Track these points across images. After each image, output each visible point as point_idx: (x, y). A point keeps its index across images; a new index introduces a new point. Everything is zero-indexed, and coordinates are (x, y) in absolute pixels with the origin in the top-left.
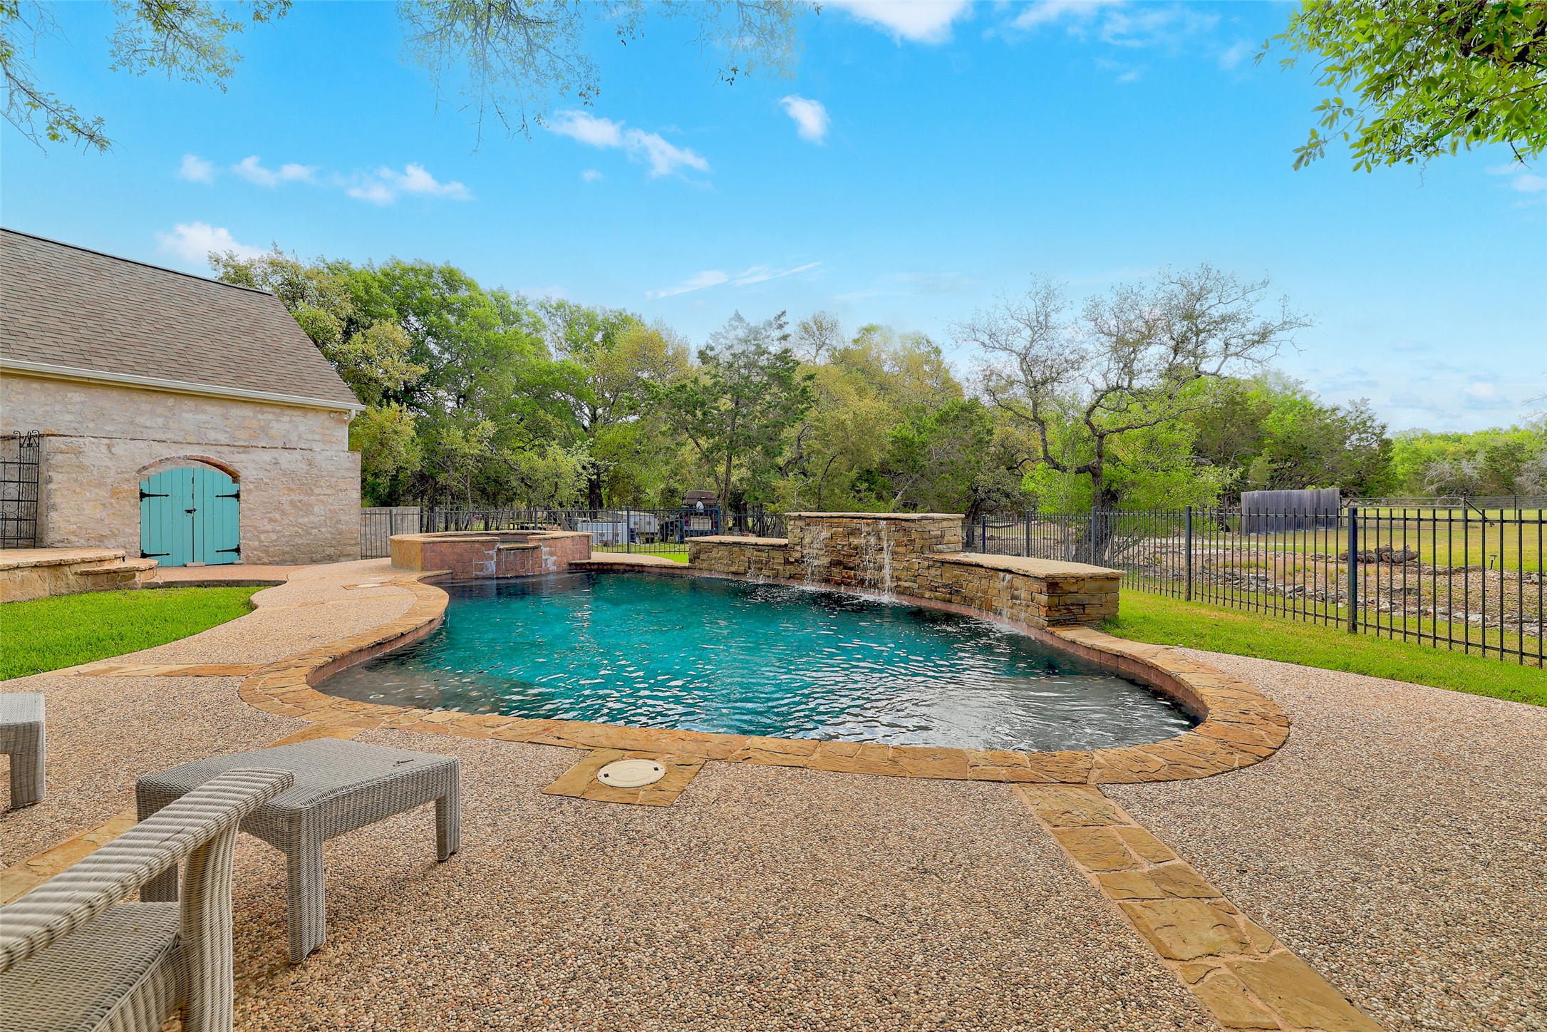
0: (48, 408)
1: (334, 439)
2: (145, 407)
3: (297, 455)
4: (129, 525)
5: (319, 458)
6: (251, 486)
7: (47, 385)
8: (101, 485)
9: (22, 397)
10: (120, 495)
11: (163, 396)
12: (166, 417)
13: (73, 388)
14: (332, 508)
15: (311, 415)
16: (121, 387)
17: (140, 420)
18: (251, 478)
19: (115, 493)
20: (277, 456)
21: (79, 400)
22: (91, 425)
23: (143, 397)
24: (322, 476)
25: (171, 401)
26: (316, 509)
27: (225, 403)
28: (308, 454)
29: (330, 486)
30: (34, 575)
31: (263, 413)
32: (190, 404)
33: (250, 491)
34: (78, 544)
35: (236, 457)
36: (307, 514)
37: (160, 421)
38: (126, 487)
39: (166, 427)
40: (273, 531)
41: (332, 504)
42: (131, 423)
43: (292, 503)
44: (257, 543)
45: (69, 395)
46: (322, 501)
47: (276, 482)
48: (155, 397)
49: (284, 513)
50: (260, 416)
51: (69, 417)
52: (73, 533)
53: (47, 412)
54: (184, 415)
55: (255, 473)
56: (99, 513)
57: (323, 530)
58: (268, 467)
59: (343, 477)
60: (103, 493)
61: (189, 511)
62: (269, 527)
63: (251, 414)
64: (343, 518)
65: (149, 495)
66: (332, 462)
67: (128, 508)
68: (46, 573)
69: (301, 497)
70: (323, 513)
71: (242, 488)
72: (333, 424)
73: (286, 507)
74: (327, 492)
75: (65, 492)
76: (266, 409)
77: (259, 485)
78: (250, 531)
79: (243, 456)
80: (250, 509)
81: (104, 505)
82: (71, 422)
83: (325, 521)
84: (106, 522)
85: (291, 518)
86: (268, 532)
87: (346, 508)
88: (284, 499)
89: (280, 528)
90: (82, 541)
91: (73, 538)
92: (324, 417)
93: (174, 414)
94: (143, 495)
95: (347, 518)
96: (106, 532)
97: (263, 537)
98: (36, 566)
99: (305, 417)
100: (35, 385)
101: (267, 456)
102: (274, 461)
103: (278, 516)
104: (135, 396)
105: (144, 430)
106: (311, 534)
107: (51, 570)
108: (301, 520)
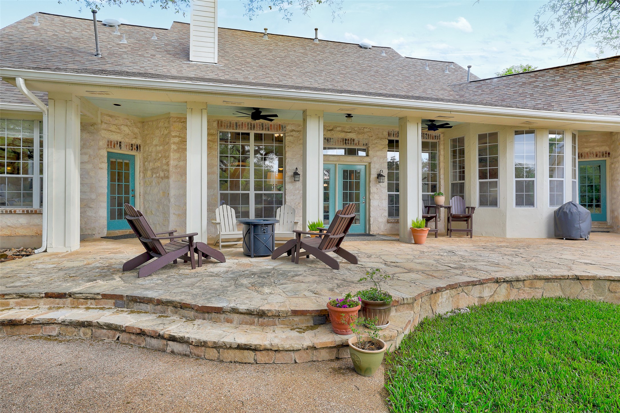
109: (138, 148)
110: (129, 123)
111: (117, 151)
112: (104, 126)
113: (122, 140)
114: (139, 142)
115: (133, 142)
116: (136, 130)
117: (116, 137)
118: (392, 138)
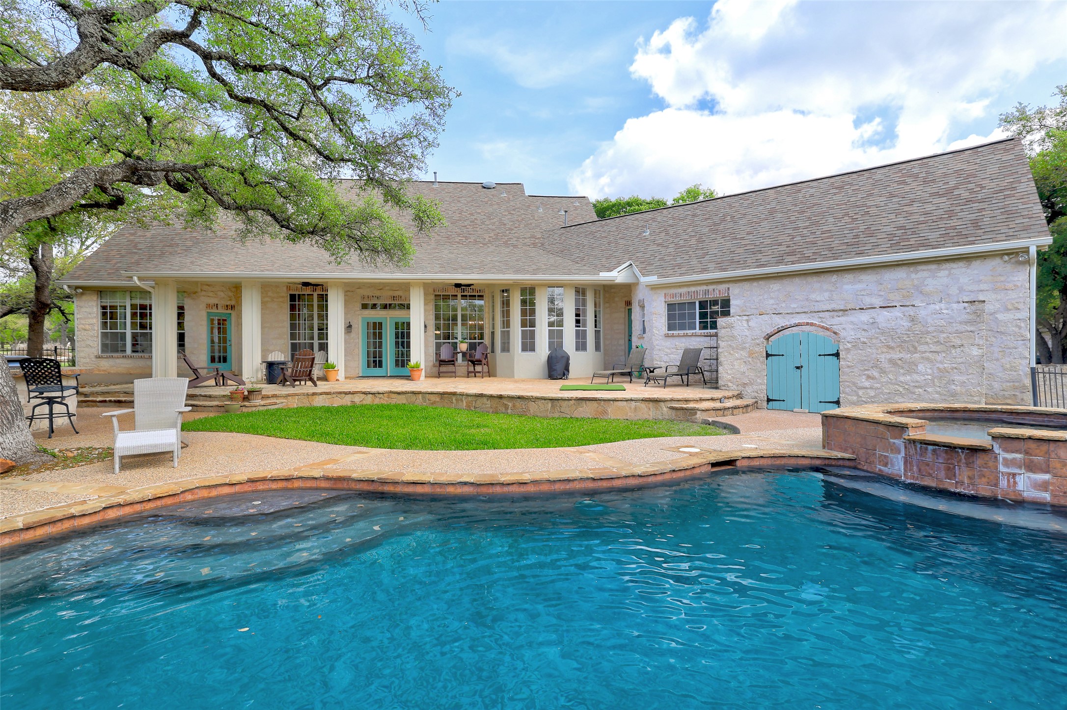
0: (761, 297)
1: (1011, 285)
2: (817, 286)
3: (897, 313)
4: (759, 377)
5: (923, 313)
6: (849, 345)
7: (760, 282)
8: (743, 349)
9: (749, 293)
10: (754, 355)
11: (829, 274)
12: (831, 291)
13: (773, 281)
14: (941, 366)
15: (976, 264)
16: (800, 274)
17: (813, 296)
18: (849, 339)
19: (751, 354)
20: (875, 315)
21: (776, 289)
22: (784, 305)
23: (815, 279)
24: (928, 333)
25: (834, 278)
26: (921, 367)
27: (879, 270)
28: (910, 311)
29: (938, 343)
30: (643, 405)
31: (917, 272)
32: (849, 277)
33: (848, 350)
34: (732, 388)
35: (836, 320)
36: (909, 372)
37: (827, 295)
38: (757, 349)
39: (831, 299)
40: (871, 388)
41: (941, 362)
42: (807, 300)
43: (891, 361)
44: (855, 398)
45: (771, 286)
46: (928, 359)
47: (874, 341)
48: (823, 278)
49: (883, 371)
50: (913, 276)
51: (772, 302)
52: (730, 381)
53: (760, 300)
54: (846, 287)
55: (853, 333)
56: (743, 368)
57: (930, 390)
58: (865, 327)
59: (957, 332)
60: (744, 354)
61: (798, 368)
62: (867, 384)
63: (905, 275)
64: (957, 378)
65: (772, 355)
66: (941, 316)
67: (759, 365)
68: (651, 405)
69: (901, 355)
70: (929, 371)
71: (841, 348)
72: (1009, 267)
73: (886, 365)
74: (934, 348)
75: (726, 354)
76: (920, 267)
77: (857, 344)
78: (849, 386)
79: (843, 319)
80: (849, 367)
81: (745, 362)
82: (773, 304)
83: (932, 380)
84: (747, 374)
85: (891, 376)
86: (867, 388)
87: (962, 367)
88: (882, 357)
89: (878, 385)
90: (734, 386)
91: (730, 384)
92: (997, 261)
93: (837, 288)
94: (768, 355)
95: (963, 378)
96: (746, 381)
97: (861, 392)
98: (642, 400)
99: (967, 267)
100: (755, 284)
101: (864, 317)
102: (871, 321)
103: (875, 374)
104: (810, 279)
105: (816, 304)
106: (914, 393)
107: (654, 404)
108: (902, 379)
109: (233, 307)
110: (224, 289)
111: (214, 310)
112: (203, 293)
113: (219, 303)
114: (233, 303)
115: (229, 303)
116: (231, 294)
117: (213, 301)
118: (437, 293)
